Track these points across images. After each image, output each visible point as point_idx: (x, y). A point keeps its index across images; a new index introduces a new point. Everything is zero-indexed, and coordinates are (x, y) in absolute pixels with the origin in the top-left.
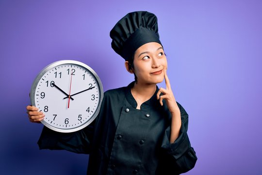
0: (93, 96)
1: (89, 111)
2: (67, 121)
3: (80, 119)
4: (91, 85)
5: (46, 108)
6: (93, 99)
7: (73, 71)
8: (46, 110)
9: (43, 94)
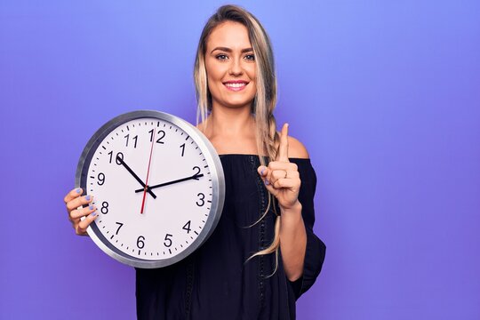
0: (201, 196)
1: (189, 230)
2: (140, 241)
3: (168, 243)
4: (197, 170)
5: (105, 206)
6: (201, 203)
7: (162, 134)
8: (104, 210)
9: (101, 177)
